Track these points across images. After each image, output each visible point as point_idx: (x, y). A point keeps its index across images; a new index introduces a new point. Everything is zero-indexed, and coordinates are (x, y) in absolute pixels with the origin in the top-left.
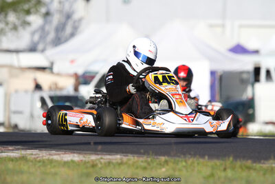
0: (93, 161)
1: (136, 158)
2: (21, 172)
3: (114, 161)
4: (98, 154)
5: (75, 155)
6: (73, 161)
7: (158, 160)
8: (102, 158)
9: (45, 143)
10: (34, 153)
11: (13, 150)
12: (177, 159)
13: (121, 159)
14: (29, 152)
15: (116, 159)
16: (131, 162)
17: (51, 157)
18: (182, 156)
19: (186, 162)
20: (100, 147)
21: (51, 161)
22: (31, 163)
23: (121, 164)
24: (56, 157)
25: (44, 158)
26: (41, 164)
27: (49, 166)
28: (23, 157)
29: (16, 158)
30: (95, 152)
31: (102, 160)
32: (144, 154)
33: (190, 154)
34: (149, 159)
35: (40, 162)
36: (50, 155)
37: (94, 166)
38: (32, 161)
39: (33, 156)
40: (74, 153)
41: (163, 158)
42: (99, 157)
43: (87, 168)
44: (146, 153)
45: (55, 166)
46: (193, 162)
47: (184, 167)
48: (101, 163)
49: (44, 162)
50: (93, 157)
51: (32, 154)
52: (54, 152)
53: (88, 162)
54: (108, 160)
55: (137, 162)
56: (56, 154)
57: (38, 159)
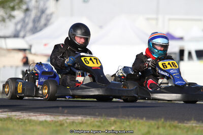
0: (61, 121)
1: (92, 119)
2: (8, 130)
3: (76, 121)
4: (65, 116)
5: (48, 116)
6: (46, 121)
7: (109, 120)
8: (67, 119)
9: (25, 107)
10: (17, 115)
11: (2, 112)
12: (123, 119)
13: (82, 119)
14: (14, 113)
15: (77, 120)
16: (89, 122)
17: (30, 118)
18: (127, 118)
19: (129, 122)
20: (66, 111)
21: (30, 121)
22: (15, 123)
23: (81, 123)
24: (34, 118)
25: (25, 118)
26: (22, 123)
27: (28, 125)
28: (9, 118)
29: (4, 118)
30: (63, 114)
31: (68, 121)
32: (98, 116)
33: (132, 116)
34: (102, 120)
35: (22, 121)
36: (29, 116)
37: (61, 125)
38: (16, 121)
39: (17, 117)
40: (47, 115)
41: (113, 119)
42: (65, 118)
43: (56, 126)
44: (100, 115)
45: (33, 125)
46: (134, 123)
47: (128, 126)
48: (67, 123)
49: (25, 122)
50: (61, 118)
51: (16, 116)
52: (32, 114)
53: (57, 122)
54: (72, 120)
55: (93, 122)
56: (34, 116)
57: (20, 119)
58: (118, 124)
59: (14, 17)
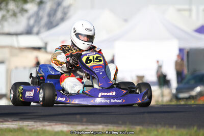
4: (83, 125)
5: (65, 126)
6: (62, 132)
8: (87, 129)
10: (30, 125)
12: (150, 128)
13: (103, 129)
14: (26, 123)
15: (98, 129)
17: (44, 128)
18: (154, 126)
19: (157, 131)
20: (85, 120)
21: (44, 132)
22: (27, 134)
24: (48, 128)
25: (39, 129)
26: (35, 134)
28: (21, 128)
29: (14, 129)
30: (81, 122)
32: (122, 124)
33: (161, 124)
35: (34, 132)
36: (44, 126)
38: (28, 132)
40: (63, 124)
41: (138, 128)
42: (84, 127)
44: (124, 123)
46: (163, 132)
47: (156, 135)
49: (38, 133)
50: (79, 128)
51: (28, 126)
52: (46, 123)
56: (48, 125)
57: (33, 130)
58: (145, 133)
59: (26, 11)
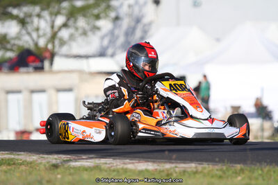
0: (168, 170)
1: (211, 166)
3: (189, 170)
4: (173, 163)
5: (150, 164)
6: (147, 170)
7: (233, 168)
8: (176, 167)
9: (117, 151)
10: (108, 162)
11: (86, 159)
12: (253, 167)
13: (196, 167)
14: (103, 161)
15: (191, 168)
16: (206, 171)
17: (125, 166)
18: (258, 164)
19: (262, 170)
20: (174, 156)
21: (126, 171)
23: (196, 173)
24: (130, 166)
25: (118, 167)
26: (115, 173)
27: (124, 176)
28: (97, 166)
29: (90, 168)
30: (170, 160)
31: (177, 170)
32: (219, 162)
33: (265, 162)
34: (225, 168)
35: (114, 171)
36: (124, 163)
37: (168, 175)
38: (106, 171)
39: (108, 165)
40: (149, 161)
41: (239, 166)
42: (173, 165)
43: (162, 177)
44: (221, 161)
46: (269, 171)
47: (261, 175)
48: (176, 173)
49: (118, 171)
50: (168, 166)
51: (106, 163)
52: (128, 161)
53: (163, 171)
54: (183, 169)
55: (213, 170)
56: (130, 163)
57: (112, 168)
58: (247, 172)
59: (98, 28)
